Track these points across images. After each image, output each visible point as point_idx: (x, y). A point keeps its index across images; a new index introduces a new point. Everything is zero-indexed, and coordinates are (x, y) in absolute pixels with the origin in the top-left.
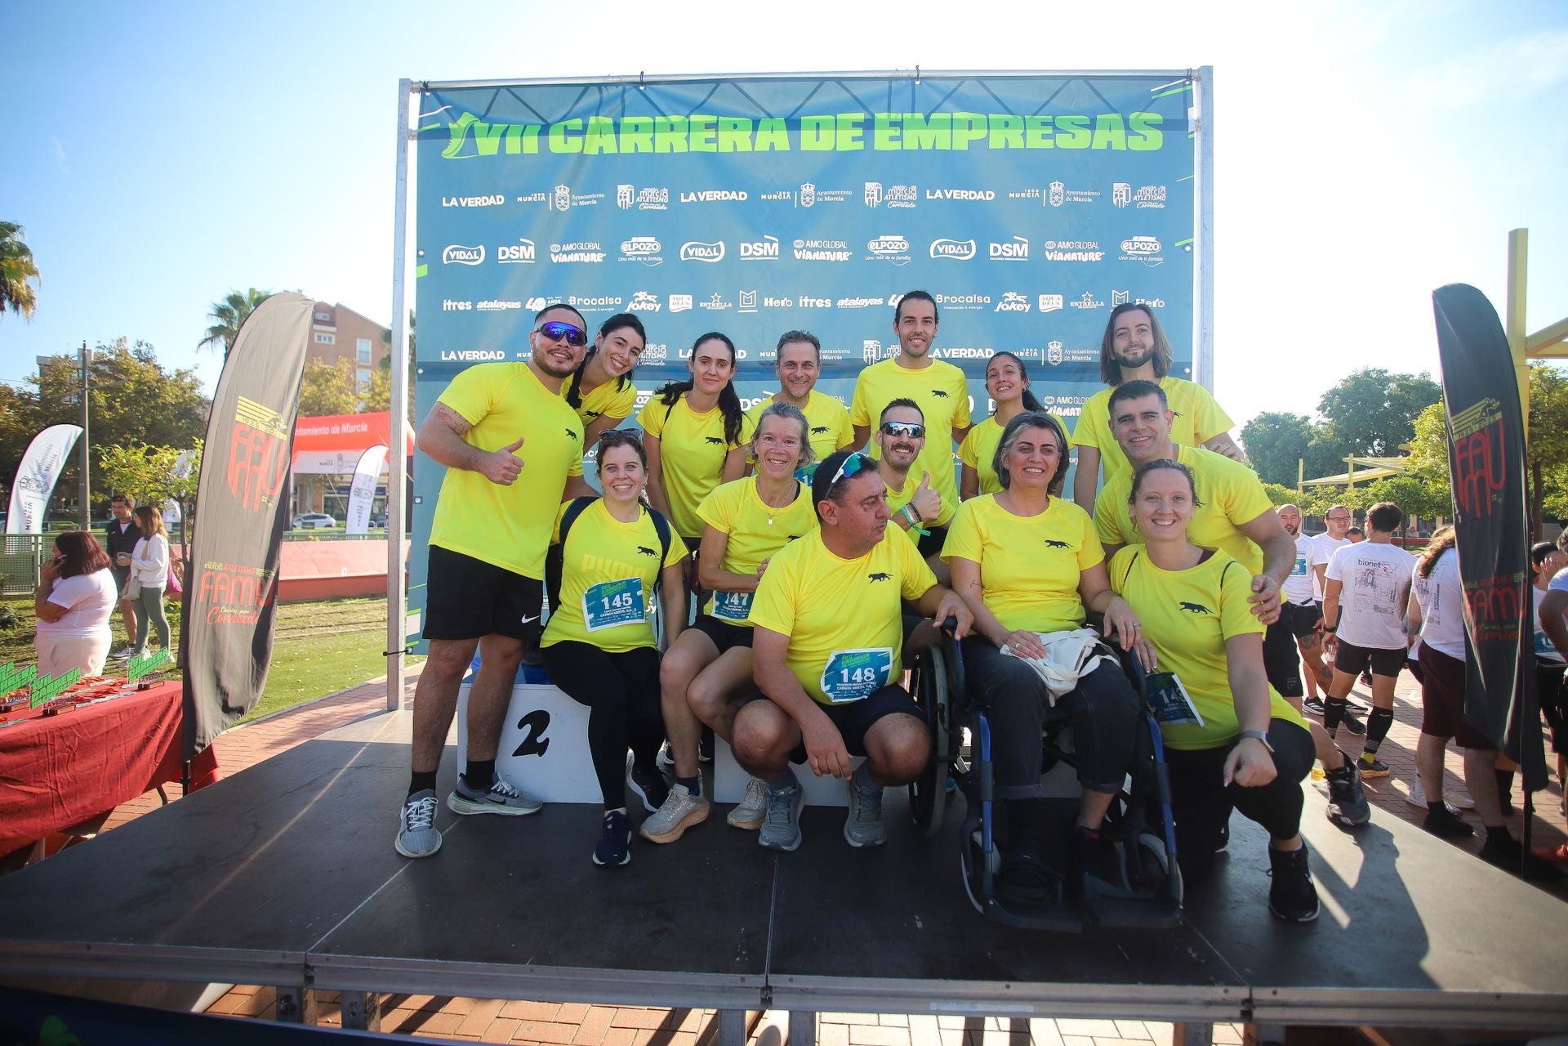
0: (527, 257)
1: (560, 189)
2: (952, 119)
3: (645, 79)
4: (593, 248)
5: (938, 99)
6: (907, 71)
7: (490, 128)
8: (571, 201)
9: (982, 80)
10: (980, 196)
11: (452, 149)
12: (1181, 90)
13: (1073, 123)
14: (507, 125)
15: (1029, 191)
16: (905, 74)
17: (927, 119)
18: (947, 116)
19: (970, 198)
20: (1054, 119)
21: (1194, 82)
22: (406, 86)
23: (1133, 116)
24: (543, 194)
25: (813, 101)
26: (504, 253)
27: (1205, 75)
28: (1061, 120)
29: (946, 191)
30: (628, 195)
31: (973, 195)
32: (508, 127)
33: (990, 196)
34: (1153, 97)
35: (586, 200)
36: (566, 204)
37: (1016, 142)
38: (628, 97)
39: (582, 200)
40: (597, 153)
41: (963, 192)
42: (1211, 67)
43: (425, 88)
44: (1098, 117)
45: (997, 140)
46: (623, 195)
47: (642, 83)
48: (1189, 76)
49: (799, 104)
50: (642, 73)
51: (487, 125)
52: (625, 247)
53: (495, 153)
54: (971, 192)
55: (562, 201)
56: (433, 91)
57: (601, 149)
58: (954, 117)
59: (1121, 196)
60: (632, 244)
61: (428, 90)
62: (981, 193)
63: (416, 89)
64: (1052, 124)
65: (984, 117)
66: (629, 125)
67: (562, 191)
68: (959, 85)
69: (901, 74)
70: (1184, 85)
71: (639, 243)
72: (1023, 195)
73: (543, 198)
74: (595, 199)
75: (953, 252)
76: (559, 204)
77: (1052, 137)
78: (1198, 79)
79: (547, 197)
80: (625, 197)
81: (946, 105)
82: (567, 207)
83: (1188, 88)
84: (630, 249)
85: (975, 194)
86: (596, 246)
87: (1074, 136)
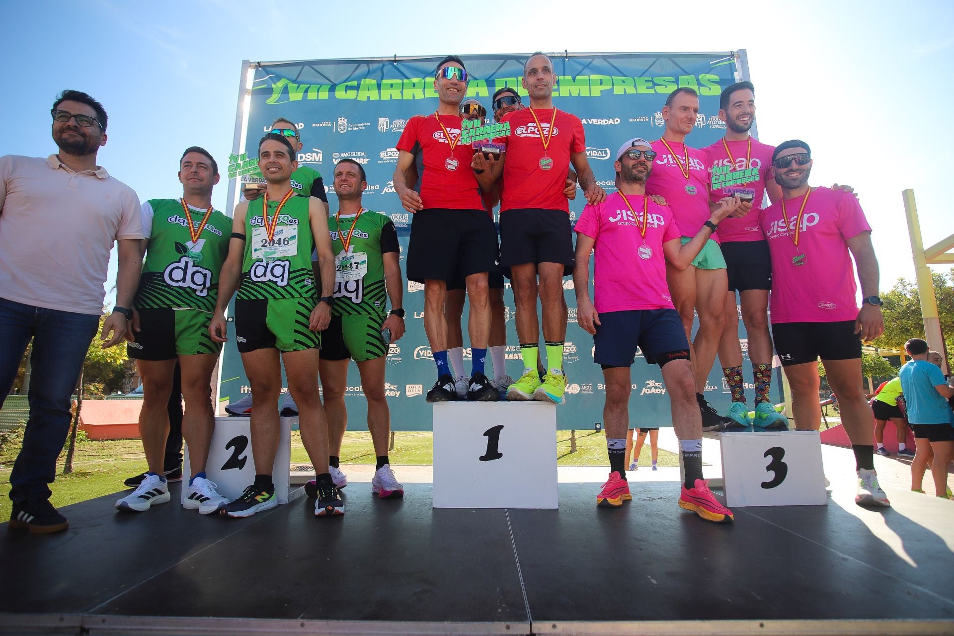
0: (317, 160)
1: (341, 120)
2: (589, 80)
3: (397, 59)
4: (362, 156)
5: (580, 68)
6: (560, 53)
7: (298, 87)
8: (348, 127)
9: (606, 57)
10: (611, 121)
11: (273, 100)
12: (728, 62)
13: (664, 81)
14: (309, 85)
15: (642, 118)
16: (559, 55)
17: (574, 80)
18: (587, 77)
19: (604, 124)
20: (652, 79)
21: (735, 59)
22: (246, 64)
23: (701, 76)
24: (330, 123)
25: (502, 69)
26: (301, 157)
27: (742, 54)
28: (656, 80)
29: (589, 120)
30: (385, 124)
31: (606, 122)
32: (310, 86)
33: (617, 121)
34: (712, 67)
35: (357, 127)
36: (344, 129)
37: (631, 90)
38: (385, 69)
39: (355, 127)
40: (366, 100)
41: (599, 120)
42: (745, 50)
43: (259, 65)
44: (680, 77)
45: (619, 90)
46: (382, 124)
47: (395, 61)
48: (732, 55)
49: (493, 72)
50: (395, 55)
51: (297, 85)
52: (382, 154)
53: (301, 99)
54: (604, 120)
55: (342, 127)
56: (264, 67)
57: (368, 98)
58: (590, 78)
59: (699, 121)
60: (387, 152)
61: (260, 67)
62: (611, 120)
63: (253, 66)
64: (652, 81)
65: (610, 78)
66: (387, 84)
67: (342, 121)
68: (593, 61)
69: (556, 55)
70: (729, 60)
71: (391, 152)
72: (638, 120)
73: (330, 125)
74: (363, 126)
75: (596, 155)
76: (340, 128)
77: (653, 87)
78: (738, 57)
79: (332, 124)
80: (383, 125)
81: (585, 71)
82: (345, 131)
83: (732, 61)
84: (386, 156)
85: (607, 121)
86: (363, 154)
87: (666, 87)
